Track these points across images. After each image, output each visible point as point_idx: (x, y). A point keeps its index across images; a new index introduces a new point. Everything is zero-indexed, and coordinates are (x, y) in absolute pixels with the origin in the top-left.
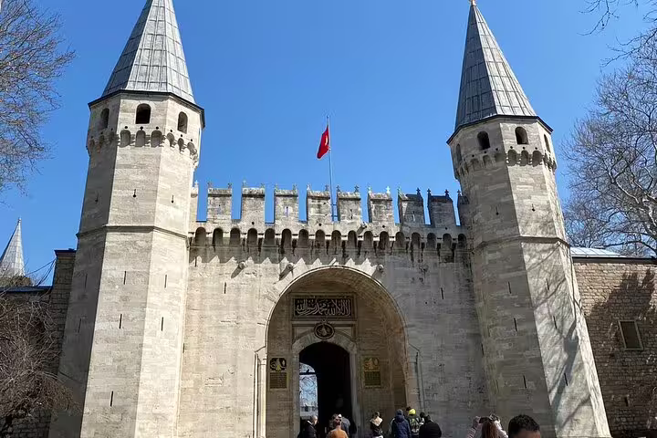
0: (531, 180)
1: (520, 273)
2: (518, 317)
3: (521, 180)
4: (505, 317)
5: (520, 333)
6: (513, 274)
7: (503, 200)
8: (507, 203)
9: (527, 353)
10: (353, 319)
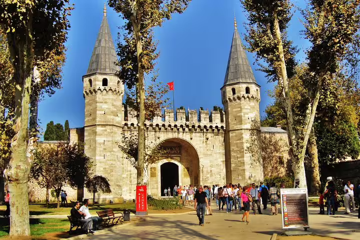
0: (249, 108)
1: (241, 141)
2: (239, 156)
3: (246, 107)
4: (234, 156)
5: (239, 161)
6: (238, 141)
7: (238, 115)
8: (239, 116)
9: (240, 168)
10: (180, 154)
